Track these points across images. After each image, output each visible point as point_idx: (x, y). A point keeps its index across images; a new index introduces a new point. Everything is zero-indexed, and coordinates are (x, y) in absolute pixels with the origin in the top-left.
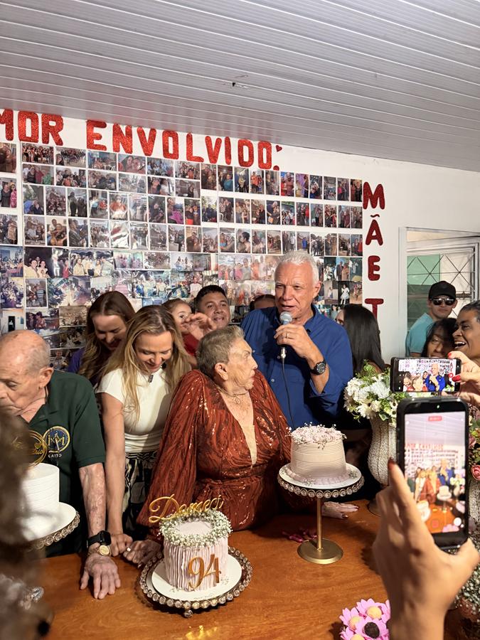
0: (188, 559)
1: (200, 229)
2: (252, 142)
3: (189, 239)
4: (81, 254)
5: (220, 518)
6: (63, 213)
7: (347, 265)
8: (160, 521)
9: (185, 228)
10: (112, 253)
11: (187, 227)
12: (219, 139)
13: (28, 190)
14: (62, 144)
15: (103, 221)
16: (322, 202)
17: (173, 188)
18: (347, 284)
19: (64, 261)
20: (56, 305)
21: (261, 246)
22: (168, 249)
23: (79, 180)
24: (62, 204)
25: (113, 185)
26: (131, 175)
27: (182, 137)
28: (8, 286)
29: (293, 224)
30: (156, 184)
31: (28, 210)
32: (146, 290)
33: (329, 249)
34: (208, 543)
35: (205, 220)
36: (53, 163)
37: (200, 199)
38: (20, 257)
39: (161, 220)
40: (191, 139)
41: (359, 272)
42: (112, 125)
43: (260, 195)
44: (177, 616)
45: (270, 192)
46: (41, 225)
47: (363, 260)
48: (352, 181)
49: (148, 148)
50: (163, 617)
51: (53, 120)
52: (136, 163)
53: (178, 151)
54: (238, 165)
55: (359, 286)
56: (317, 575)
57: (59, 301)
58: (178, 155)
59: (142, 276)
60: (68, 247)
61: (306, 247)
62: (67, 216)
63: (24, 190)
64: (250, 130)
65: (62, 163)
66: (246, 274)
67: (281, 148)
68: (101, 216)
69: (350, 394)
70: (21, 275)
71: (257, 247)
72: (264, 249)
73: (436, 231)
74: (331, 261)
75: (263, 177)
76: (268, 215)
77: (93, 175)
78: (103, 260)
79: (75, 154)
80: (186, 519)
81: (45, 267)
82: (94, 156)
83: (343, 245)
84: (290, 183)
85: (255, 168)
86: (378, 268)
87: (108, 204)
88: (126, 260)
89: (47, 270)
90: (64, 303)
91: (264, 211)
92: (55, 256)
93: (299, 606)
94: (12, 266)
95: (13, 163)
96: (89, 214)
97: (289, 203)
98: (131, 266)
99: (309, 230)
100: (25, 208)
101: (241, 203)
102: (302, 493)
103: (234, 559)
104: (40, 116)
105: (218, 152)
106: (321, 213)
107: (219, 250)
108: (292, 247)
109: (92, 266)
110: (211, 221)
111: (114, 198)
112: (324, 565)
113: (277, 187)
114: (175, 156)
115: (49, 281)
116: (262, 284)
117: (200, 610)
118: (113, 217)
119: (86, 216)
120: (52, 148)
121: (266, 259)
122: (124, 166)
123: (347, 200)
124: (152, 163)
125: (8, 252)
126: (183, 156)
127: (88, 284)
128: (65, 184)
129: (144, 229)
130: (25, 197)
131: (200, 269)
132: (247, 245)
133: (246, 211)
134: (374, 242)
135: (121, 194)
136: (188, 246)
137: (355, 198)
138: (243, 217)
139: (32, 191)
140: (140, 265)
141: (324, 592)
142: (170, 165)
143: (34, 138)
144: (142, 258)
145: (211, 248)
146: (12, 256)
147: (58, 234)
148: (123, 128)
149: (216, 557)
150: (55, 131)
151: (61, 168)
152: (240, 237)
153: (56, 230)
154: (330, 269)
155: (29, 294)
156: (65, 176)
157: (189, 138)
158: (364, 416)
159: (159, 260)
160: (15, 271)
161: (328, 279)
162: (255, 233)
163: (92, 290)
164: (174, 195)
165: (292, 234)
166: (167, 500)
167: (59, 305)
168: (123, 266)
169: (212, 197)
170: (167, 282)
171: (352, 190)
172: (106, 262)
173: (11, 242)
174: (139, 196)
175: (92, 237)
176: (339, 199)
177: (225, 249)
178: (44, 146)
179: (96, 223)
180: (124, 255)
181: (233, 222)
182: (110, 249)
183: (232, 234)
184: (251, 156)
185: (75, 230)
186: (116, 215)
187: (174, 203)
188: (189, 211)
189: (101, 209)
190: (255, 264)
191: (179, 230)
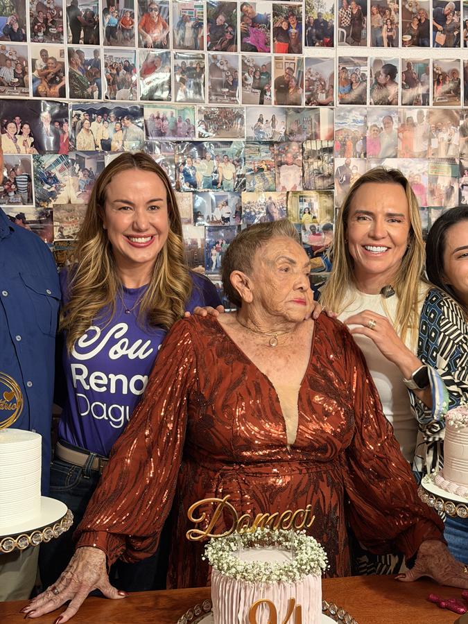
0: (249, 602)
1: (300, 61)
3: (279, 81)
4: (90, 112)
5: (309, 544)
9: (272, 59)
10: (142, 110)
11: (276, 58)
15: (127, 51)
19: (61, 124)
20: (49, 201)
21: (420, 90)
22: (240, 100)
24: (56, 21)
35: (311, 43)
37: (303, 3)
39: (229, 45)
46: (22, 60)
57: (53, 195)
59: (194, 151)
60: (67, 100)
62: (65, 46)
66: (388, 147)
72: (426, 96)
76: (435, 29)
78: (127, 121)
80: (251, 544)
81: (30, 135)
87: (136, 20)
88: (166, 123)
89: (32, 140)
91: (427, 21)
92: (45, 116)
103: (331, 621)
110: (322, 45)
111: (145, 8)
115: (37, 160)
116: (420, 166)
118: (143, 43)
121: (428, 117)
132: (392, 89)
133: (392, 23)
136: (277, 93)
138: (384, 34)
144: (195, 118)
145: (322, 97)
147: (50, 76)
149: (297, 603)
152: (378, 74)
153: (47, 68)
155: (4, 181)
159: (222, 120)
162: (409, 65)
166: (218, 503)
167: (53, 202)
170: (238, 162)
172: (132, 127)
175: (108, 80)
180: (162, 112)
181: (366, 45)
182: (138, 102)
183: (362, 68)
185: (80, 69)
186: (150, 39)
187: (253, 13)
188: (281, 28)
189: (123, 30)
190: (407, 124)
191: (261, 65)
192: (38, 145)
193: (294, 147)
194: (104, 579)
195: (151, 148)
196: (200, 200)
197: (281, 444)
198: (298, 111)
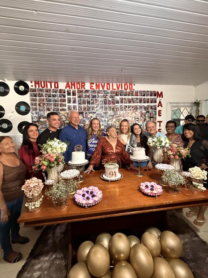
0: (110, 171)
1: (115, 105)
2: (127, 84)
3: (112, 108)
4: (90, 113)
7: (152, 112)
9: (112, 105)
12: (119, 84)
14: (85, 89)
15: (94, 105)
16: (146, 97)
17: (109, 96)
18: (152, 117)
19: (86, 114)
22: (108, 110)
23: (89, 97)
24: (85, 102)
25: (96, 97)
26: (99, 94)
27: (111, 84)
29: (138, 103)
30: (105, 96)
32: (103, 120)
33: (147, 109)
34: (114, 169)
35: (116, 103)
36: (83, 93)
37: (115, 99)
39: (106, 104)
41: (156, 114)
42: (95, 83)
43: (130, 96)
44: (107, 182)
45: (132, 96)
46: (81, 107)
47: (157, 111)
48: (154, 91)
49: (103, 87)
50: (105, 182)
51: (83, 84)
52: (101, 92)
54: (124, 90)
55: (156, 118)
56: (138, 178)
57: (85, 123)
59: (102, 117)
60: (87, 111)
61: (142, 108)
62: (86, 105)
63: (78, 99)
64: (127, 81)
65: (85, 93)
66: (126, 116)
67: (135, 85)
71: (129, 109)
74: (148, 112)
75: (130, 92)
76: (132, 101)
77: (91, 95)
78: (94, 114)
79: (88, 91)
80: (110, 164)
82: (92, 91)
83: (151, 108)
84: (137, 93)
85: (128, 90)
86: (161, 113)
87: (95, 101)
90: (86, 123)
92: (84, 113)
93: (132, 183)
95: (76, 94)
96: (91, 104)
97: (137, 98)
99: (142, 104)
100: (78, 103)
101: (125, 99)
103: (119, 173)
104: (80, 83)
105: (119, 87)
106: (145, 100)
108: (138, 109)
109: (92, 115)
110: (118, 104)
113: (134, 94)
114: (109, 89)
115: (83, 119)
116: (130, 118)
117: (112, 181)
120: (83, 90)
121: (131, 112)
122: (98, 92)
123: (153, 96)
124: (104, 91)
126: (111, 89)
127: (91, 119)
128: (86, 98)
129: (103, 106)
130: (78, 101)
132: (126, 109)
134: (160, 107)
135: (97, 99)
136: (112, 110)
137: (155, 96)
138: (125, 102)
140: (102, 114)
142: (108, 91)
143: (79, 88)
144: (102, 113)
145: (118, 110)
148: (98, 84)
149: (115, 172)
150: (84, 86)
151: (85, 94)
152: (125, 107)
153: (84, 108)
154: (148, 114)
156: (86, 96)
157: (113, 85)
158: (151, 146)
159: (106, 113)
161: (147, 116)
162: (128, 106)
164: (109, 98)
165: (138, 105)
168: (98, 115)
169: (118, 98)
170: (108, 118)
171: (154, 94)
174: (101, 99)
175: (92, 109)
176: (150, 96)
177: (121, 110)
179: (92, 106)
180: (98, 112)
181: (123, 103)
182: (95, 111)
183: (123, 106)
184: (127, 87)
185: (88, 108)
186: (97, 103)
187: (109, 100)
188: (113, 102)
189: (93, 103)
190: (128, 113)
191: (110, 106)
192: (83, 117)
193: (115, 116)
194: (93, 169)
195: (97, 117)
196: (103, 123)
197: (113, 153)
198: (115, 112)
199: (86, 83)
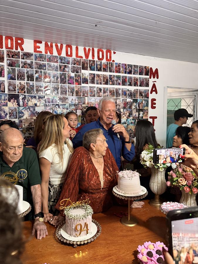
0: (75, 224)
1: (81, 87)
2: (103, 50)
3: (76, 91)
4: (32, 97)
5: (89, 207)
6: (24, 79)
7: (142, 102)
8: (64, 209)
9: (75, 86)
10: (44, 97)
11: (76, 86)
12: (89, 48)
13: (9, 70)
14: (23, 50)
15: (41, 83)
16: (132, 76)
17: (70, 69)
18: (142, 110)
19: (24, 100)
20: (21, 118)
21: (107, 94)
22: (68, 95)
23: (30, 66)
24: (23, 76)
25: (45, 68)
26: (52, 64)
27: (74, 48)
28: (1, 110)
29: (120, 85)
30: (63, 67)
31: (10, 78)
33: (135, 96)
34: (84, 218)
35: (83, 83)
36: (20, 59)
37: (81, 74)
38: (6, 98)
39: (65, 83)
40: (78, 48)
41: (147, 105)
42: (45, 42)
43: (106, 72)
44: (71, 247)
45: (111, 71)
46: (15, 84)
47: (149, 100)
48: (145, 67)
49: (59, 52)
50: (65, 247)
51: (19, 40)
52: (55, 59)
53: (72, 54)
54: (97, 60)
55: (147, 111)
56: (128, 231)
57: (22, 116)
58: (72, 55)
59: (57, 106)
61: (125, 95)
62: (26, 81)
63: (8, 70)
64: (103, 45)
65: (23, 59)
67: (115, 53)
68: (40, 81)
69: (142, 157)
70: (7, 105)
71: (105, 94)
72: (108, 95)
73: (180, 88)
74: (135, 101)
75: (108, 65)
76: (110, 81)
77: (37, 64)
79: (29, 55)
80: (75, 208)
81: (17, 102)
82: (37, 56)
83: (141, 94)
84: (119, 68)
85: (104, 61)
86: (155, 104)
87: (43, 76)
88: (50, 100)
89: (17, 103)
90: (24, 117)
91: (108, 79)
92: (21, 98)
93: (120, 244)
94: (3, 102)
95: (3, 58)
96: (35, 80)
97: (119, 76)
98: (52, 102)
99: (127, 87)
100: (8, 77)
101: (98, 76)
102: (122, 198)
103: (94, 224)
104: (14, 38)
105: (89, 54)
106: (132, 80)
107: (89, 96)
108: (119, 94)
109: (36, 102)
110: (86, 83)
111: (45, 73)
112: (131, 227)
113: (113, 69)
115: (18, 108)
117: (80, 245)
118: (45, 81)
119: (34, 81)
120: (19, 52)
122: (50, 60)
123: (143, 75)
124: (61, 59)
125: (1, 96)
126: (74, 56)
127: (34, 110)
128: (25, 68)
129: (58, 87)
130: (8, 73)
131: (81, 104)
132: (101, 94)
133: (101, 79)
134: (154, 93)
135: (48, 72)
136: (76, 94)
137: (146, 74)
138: (99, 82)
139: (11, 70)
140: (56, 102)
141: (131, 238)
142: (69, 60)
143: (12, 48)
144: (57, 99)
145: (86, 95)
146: (3, 98)
147: (22, 88)
148: (49, 44)
149: (87, 223)
150: (21, 45)
152: (98, 90)
153: (21, 87)
154: (135, 104)
155: (10, 113)
156: (25, 64)
157: (77, 48)
158: (148, 166)
159: (64, 100)
160: (4, 104)
161: (134, 108)
162: (104, 89)
163: (36, 112)
164: (70, 72)
165: (119, 89)
166: (67, 200)
167: (22, 118)
168: (49, 102)
169: (86, 73)
170: (67, 109)
171: (145, 71)
172: (42, 100)
173: (2, 92)
174: (56, 73)
175: (36, 90)
176: (140, 74)
177: (91, 95)
178: (16, 51)
179: (38, 84)
180: (49, 97)
181: (95, 84)
183: (94, 89)
184: (103, 56)
185: (29, 87)
187: (70, 76)
188: (77, 79)
189: (40, 78)
191: (72, 87)
192: (19, 105)
198: (81, 98)
199: (25, 40)
